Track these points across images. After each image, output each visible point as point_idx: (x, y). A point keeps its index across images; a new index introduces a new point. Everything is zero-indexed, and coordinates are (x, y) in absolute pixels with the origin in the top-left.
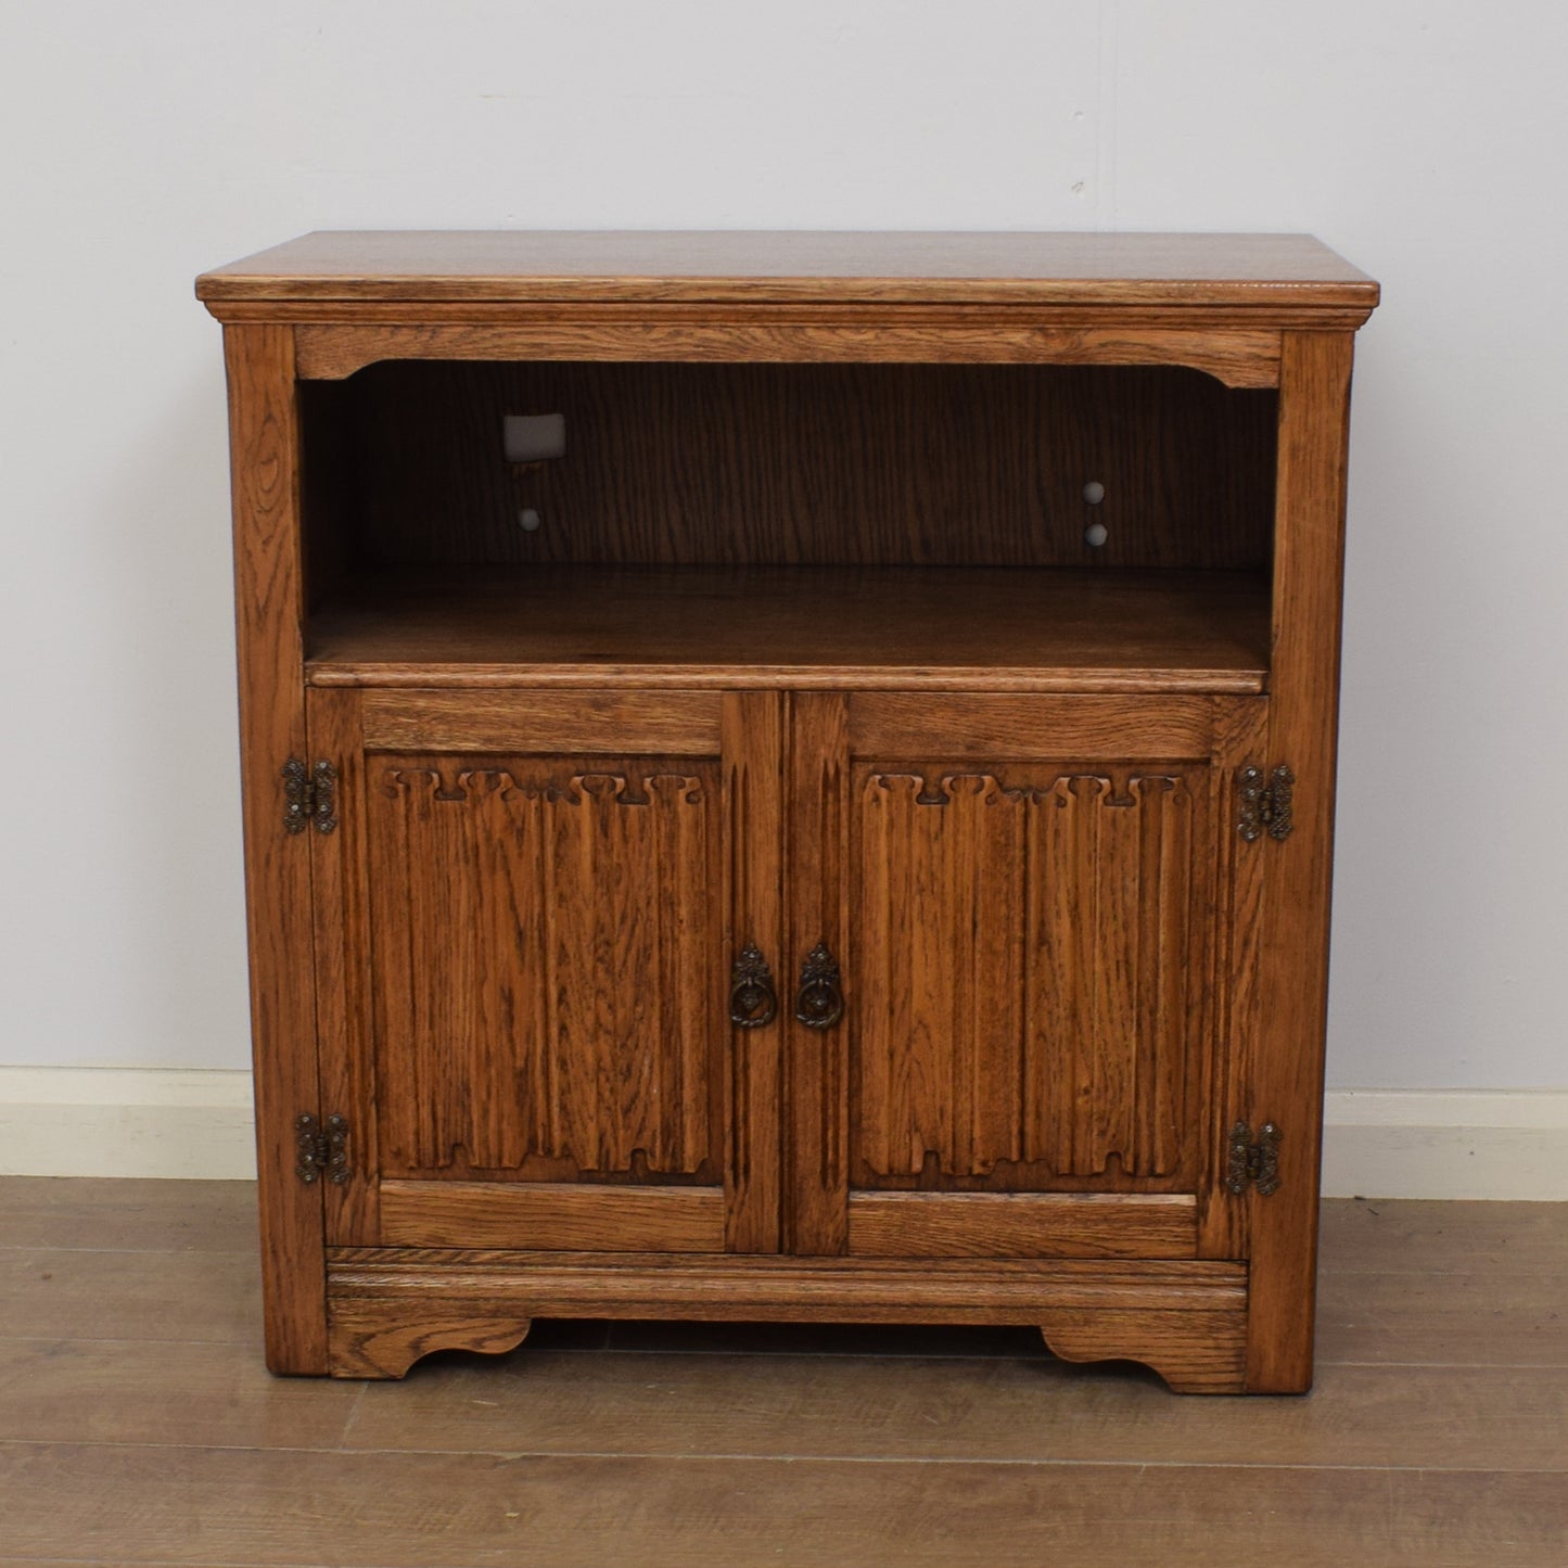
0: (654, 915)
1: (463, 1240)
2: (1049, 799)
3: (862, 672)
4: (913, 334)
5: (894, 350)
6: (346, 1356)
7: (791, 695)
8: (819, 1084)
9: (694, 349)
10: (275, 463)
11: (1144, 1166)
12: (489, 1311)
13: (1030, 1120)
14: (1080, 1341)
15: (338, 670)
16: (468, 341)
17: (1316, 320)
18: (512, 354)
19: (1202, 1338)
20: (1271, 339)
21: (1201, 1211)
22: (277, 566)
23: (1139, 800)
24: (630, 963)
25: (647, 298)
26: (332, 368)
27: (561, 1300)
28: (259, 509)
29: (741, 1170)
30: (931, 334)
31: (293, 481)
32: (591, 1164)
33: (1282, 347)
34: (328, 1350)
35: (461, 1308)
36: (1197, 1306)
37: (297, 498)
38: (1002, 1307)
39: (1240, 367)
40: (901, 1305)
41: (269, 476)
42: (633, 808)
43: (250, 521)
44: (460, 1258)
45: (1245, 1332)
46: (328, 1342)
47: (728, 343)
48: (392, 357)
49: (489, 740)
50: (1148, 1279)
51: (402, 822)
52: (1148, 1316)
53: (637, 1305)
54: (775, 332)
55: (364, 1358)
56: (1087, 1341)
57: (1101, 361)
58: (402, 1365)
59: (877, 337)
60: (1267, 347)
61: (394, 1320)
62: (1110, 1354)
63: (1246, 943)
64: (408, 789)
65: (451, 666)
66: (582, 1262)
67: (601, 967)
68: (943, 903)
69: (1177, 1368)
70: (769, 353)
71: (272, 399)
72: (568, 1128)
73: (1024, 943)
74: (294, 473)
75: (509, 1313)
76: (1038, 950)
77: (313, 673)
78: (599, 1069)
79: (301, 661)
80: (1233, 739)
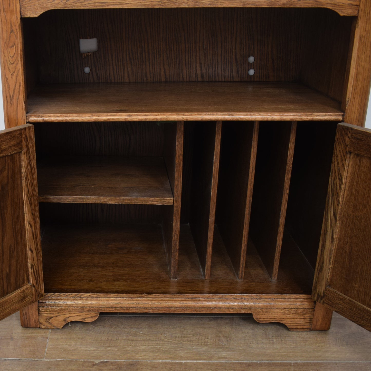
3: (211, 114)
6: (44, 323)
9: (158, 3)
10: (14, 47)
12: (87, 310)
14: (264, 317)
15: (37, 117)
16: (79, 2)
18: (95, 6)
19: (300, 316)
22: (16, 82)
26: (33, 13)
27: (108, 307)
28: (10, 63)
31: (21, 53)
34: (39, 321)
35: (79, 310)
36: (300, 307)
37: (22, 59)
38: (241, 308)
39: (345, 8)
40: (211, 308)
41: (12, 52)
43: (7, 67)
45: (313, 314)
46: (39, 319)
48: (53, 8)
50: (286, 300)
53: (131, 308)
55: (50, 323)
56: (266, 317)
58: (61, 325)
61: (58, 313)
62: (272, 320)
65: (74, 115)
66: (115, 297)
69: (292, 324)
70: (184, 4)
71: (13, 25)
74: (21, 50)
75: (93, 311)
77: (29, 118)
79: (25, 114)
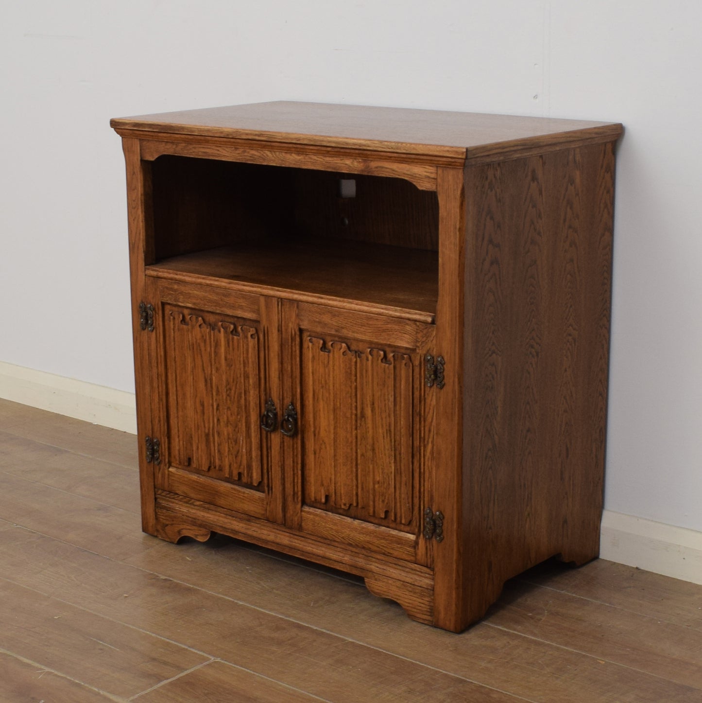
0: (243, 381)
1: (193, 495)
2: (363, 356)
4: (315, 158)
5: (309, 163)
6: (161, 530)
7: (281, 300)
8: (292, 459)
9: (250, 158)
10: (136, 190)
11: (399, 519)
12: (199, 525)
13: (360, 490)
14: (377, 587)
15: (153, 271)
16: (186, 149)
17: (446, 163)
19: (418, 598)
20: (432, 169)
21: (416, 543)
22: (137, 229)
23: (393, 362)
24: (236, 397)
25: (230, 137)
26: (151, 156)
28: (132, 207)
29: (270, 488)
30: (321, 158)
32: (227, 475)
33: (437, 173)
34: (156, 527)
35: (191, 521)
36: (416, 583)
38: (352, 566)
39: (423, 181)
40: (320, 556)
41: (134, 195)
42: (235, 337)
44: (190, 502)
45: (433, 599)
46: (156, 524)
47: (260, 157)
48: (166, 153)
49: (194, 304)
50: (400, 567)
51: (172, 331)
52: (398, 584)
54: (273, 153)
55: (165, 533)
56: (380, 588)
57: (376, 174)
58: (176, 538)
59: (304, 159)
60: (431, 173)
61: (173, 521)
62: (387, 595)
63: (430, 431)
64: (174, 318)
65: (184, 274)
66: (225, 513)
67: (228, 398)
68: (330, 393)
69: (410, 608)
70: (272, 162)
71: (135, 166)
72: (221, 459)
73: (356, 415)
74: (141, 195)
75: (205, 527)
76: (361, 420)
77: (147, 270)
78: (229, 438)
79: (144, 266)
80: (423, 342)
